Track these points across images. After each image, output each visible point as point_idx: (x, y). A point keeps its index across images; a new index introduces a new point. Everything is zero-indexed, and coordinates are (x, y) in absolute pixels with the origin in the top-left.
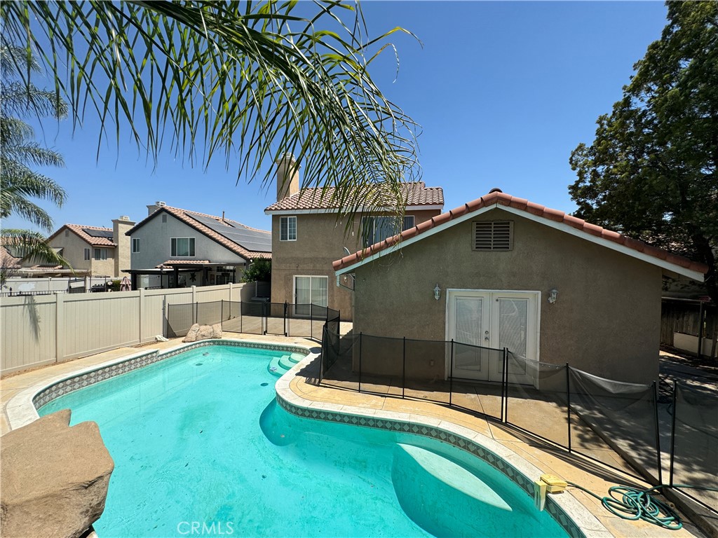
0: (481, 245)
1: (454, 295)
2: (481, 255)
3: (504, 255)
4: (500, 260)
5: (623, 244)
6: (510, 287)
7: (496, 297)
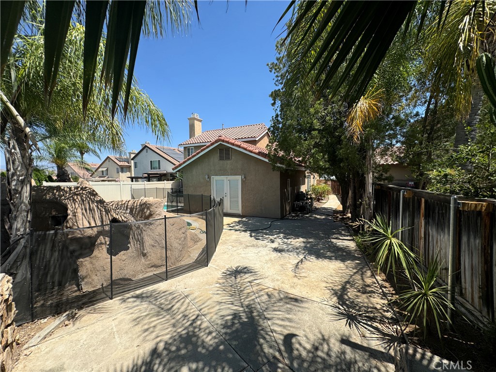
0: (221, 158)
1: (215, 179)
2: (221, 162)
3: (229, 162)
4: (228, 164)
5: (259, 155)
6: (231, 175)
7: (228, 179)
